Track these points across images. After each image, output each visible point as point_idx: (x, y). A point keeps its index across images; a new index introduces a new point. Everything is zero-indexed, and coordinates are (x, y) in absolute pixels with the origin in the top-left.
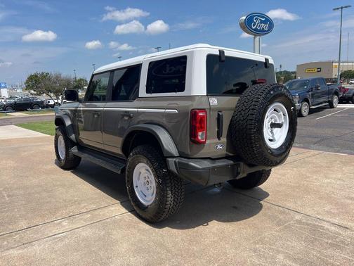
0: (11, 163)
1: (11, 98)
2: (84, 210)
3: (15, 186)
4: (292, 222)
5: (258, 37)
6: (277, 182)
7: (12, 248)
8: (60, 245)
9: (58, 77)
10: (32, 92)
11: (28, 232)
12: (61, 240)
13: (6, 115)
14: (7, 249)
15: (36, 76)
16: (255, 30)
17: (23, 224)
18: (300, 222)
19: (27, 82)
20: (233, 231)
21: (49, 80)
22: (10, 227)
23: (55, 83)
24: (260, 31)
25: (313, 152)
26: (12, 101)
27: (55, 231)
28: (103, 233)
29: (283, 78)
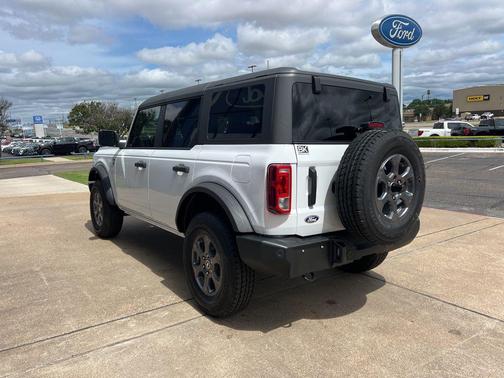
0: (52, 230)
1: (48, 137)
2: (158, 305)
3: (57, 265)
4: (481, 332)
5: (399, 50)
6: (446, 266)
7: (56, 363)
8: (126, 359)
9: (113, 109)
10: (78, 128)
11: (79, 336)
12: (128, 351)
13: (43, 161)
14: (49, 365)
15: (83, 106)
16: (394, 39)
17: (71, 324)
18: (494, 333)
19: (71, 115)
20: (390, 345)
21: (102, 112)
22: (52, 328)
23: (110, 117)
24: (402, 41)
25: (493, 220)
26: (51, 141)
27: (117, 337)
28: (189, 341)
29: (432, 109)
